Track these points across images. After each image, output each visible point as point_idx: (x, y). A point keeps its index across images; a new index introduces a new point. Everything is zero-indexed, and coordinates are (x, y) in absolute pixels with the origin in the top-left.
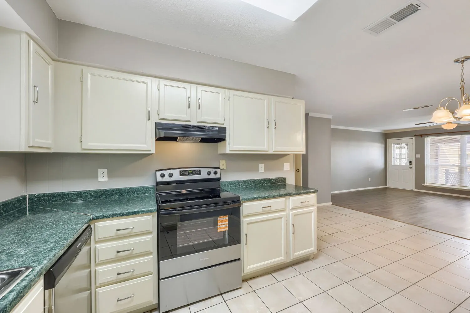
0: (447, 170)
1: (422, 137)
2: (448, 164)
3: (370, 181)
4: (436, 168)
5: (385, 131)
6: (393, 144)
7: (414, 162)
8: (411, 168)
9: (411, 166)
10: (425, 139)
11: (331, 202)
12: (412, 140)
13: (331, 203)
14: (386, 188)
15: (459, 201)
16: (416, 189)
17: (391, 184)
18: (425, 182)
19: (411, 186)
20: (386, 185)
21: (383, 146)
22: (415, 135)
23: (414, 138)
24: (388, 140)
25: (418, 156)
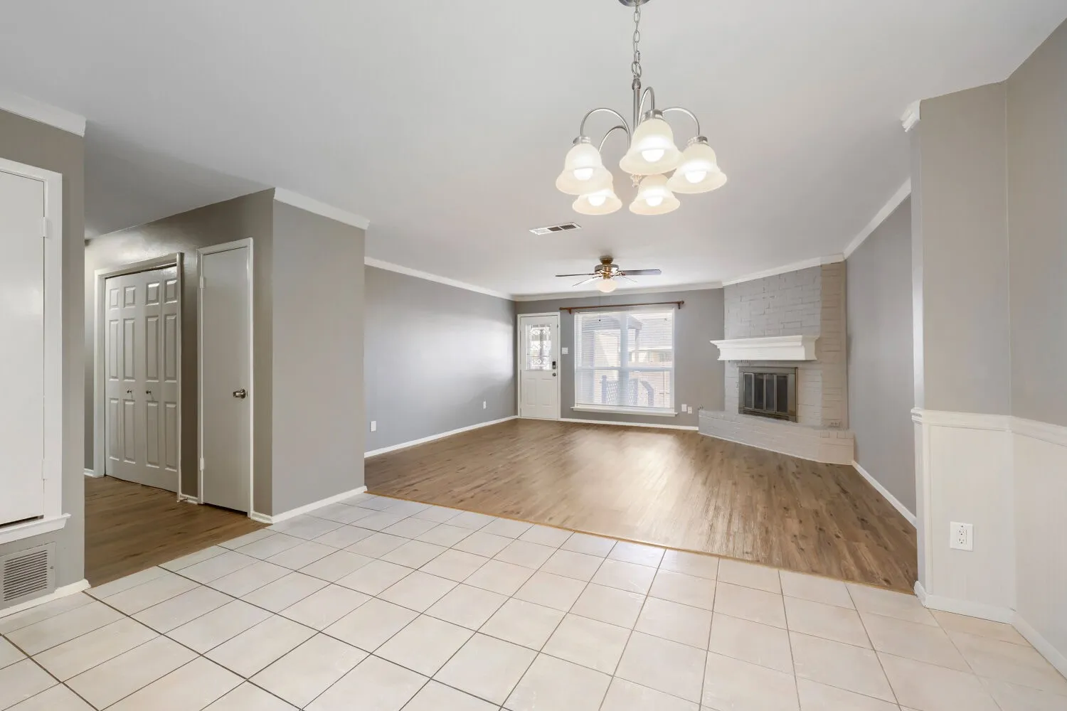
0: (604, 377)
1: (570, 313)
2: (605, 366)
3: (485, 407)
4: (590, 374)
5: (513, 296)
6: (528, 325)
7: (559, 364)
8: (554, 375)
9: (555, 371)
10: (575, 316)
11: (366, 484)
12: (555, 318)
13: (365, 488)
14: (516, 421)
15: (620, 436)
16: (562, 417)
17: (525, 412)
18: (576, 402)
19: (555, 414)
20: (516, 413)
21: (510, 328)
22: (561, 309)
23: (558, 313)
24: (519, 316)
25: (565, 351)
